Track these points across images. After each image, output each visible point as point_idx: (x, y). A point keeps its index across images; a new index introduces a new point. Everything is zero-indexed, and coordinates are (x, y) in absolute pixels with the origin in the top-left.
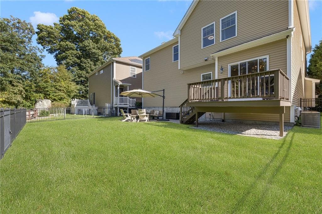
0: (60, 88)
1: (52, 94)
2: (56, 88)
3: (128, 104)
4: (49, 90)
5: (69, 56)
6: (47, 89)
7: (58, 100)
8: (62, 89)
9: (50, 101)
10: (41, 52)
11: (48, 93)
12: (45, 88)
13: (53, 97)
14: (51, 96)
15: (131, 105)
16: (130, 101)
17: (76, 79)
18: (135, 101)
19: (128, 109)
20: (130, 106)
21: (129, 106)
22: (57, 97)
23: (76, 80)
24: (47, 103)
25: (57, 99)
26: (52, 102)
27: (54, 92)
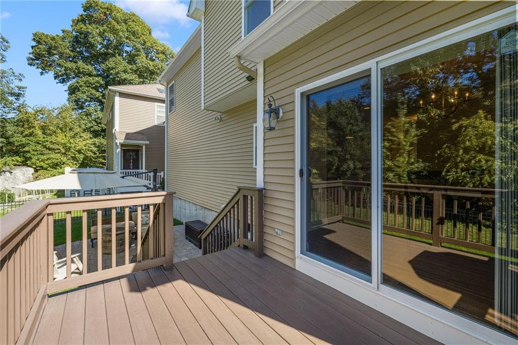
0: (51, 146)
1: (36, 158)
2: (45, 147)
4: (31, 151)
5: (81, 86)
6: (26, 149)
7: (49, 169)
8: (56, 147)
9: (31, 170)
10: (21, 80)
11: (28, 155)
12: (23, 146)
13: (38, 162)
14: (33, 160)
17: (92, 127)
18: (162, 176)
22: (46, 162)
23: (92, 129)
24: (24, 174)
25: (45, 166)
26: (36, 171)
27: (41, 154)
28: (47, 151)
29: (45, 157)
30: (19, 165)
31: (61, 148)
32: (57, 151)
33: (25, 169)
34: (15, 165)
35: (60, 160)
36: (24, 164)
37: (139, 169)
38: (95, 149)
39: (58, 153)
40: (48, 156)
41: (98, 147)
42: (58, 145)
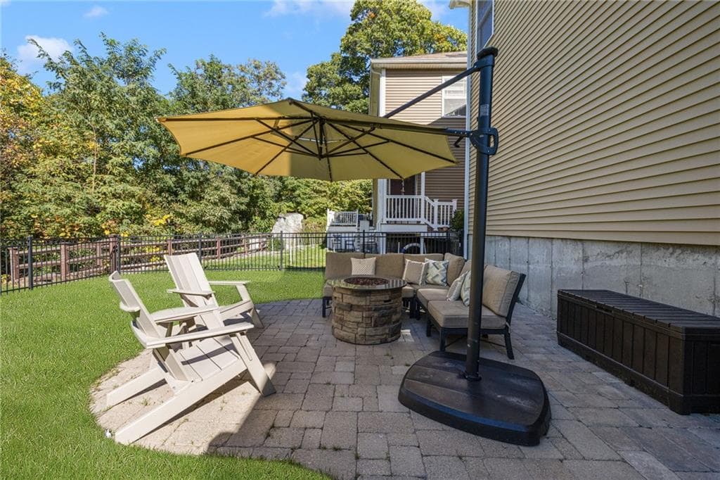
1: (305, 202)
2: (314, 189)
3: (423, 220)
4: (301, 194)
6: (298, 192)
7: (316, 215)
9: (301, 217)
11: (299, 199)
12: (295, 189)
13: (307, 207)
14: (303, 206)
15: (435, 226)
16: (429, 208)
18: (455, 208)
19: (422, 240)
20: (430, 230)
21: (424, 229)
22: (314, 207)
24: (295, 221)
25: (313, 212)
26: (305, 218)
27: (309, 198)
28: (315, 195)
29: (312, 202)
30: (292, 212)
31: (327, 190)
32: (323, 194)
33: (296, 215)
34: (288, 212)
35: (326, 205)
36: (296, 211)
37: (414, 194)
38: (361, 192)
39: (325, 196)
40: (315, 200)
41: (365, 189)
42: (325, 186)
